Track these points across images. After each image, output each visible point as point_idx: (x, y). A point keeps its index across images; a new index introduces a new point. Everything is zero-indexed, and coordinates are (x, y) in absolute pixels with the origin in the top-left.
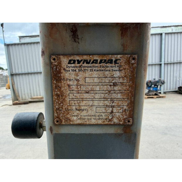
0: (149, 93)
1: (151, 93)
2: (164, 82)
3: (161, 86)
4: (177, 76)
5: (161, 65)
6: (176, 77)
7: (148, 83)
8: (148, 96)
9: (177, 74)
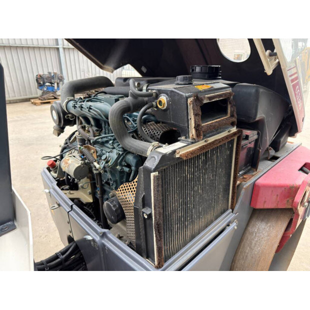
0: (43, 95)
1: (45, 96)
2: (62, 77)
3: (58, 84)
4: (84, 69)
5: (58, 49)
6: (84, 71)
7: (39, 80)
8: (42, 100)
9: (84, 66)
